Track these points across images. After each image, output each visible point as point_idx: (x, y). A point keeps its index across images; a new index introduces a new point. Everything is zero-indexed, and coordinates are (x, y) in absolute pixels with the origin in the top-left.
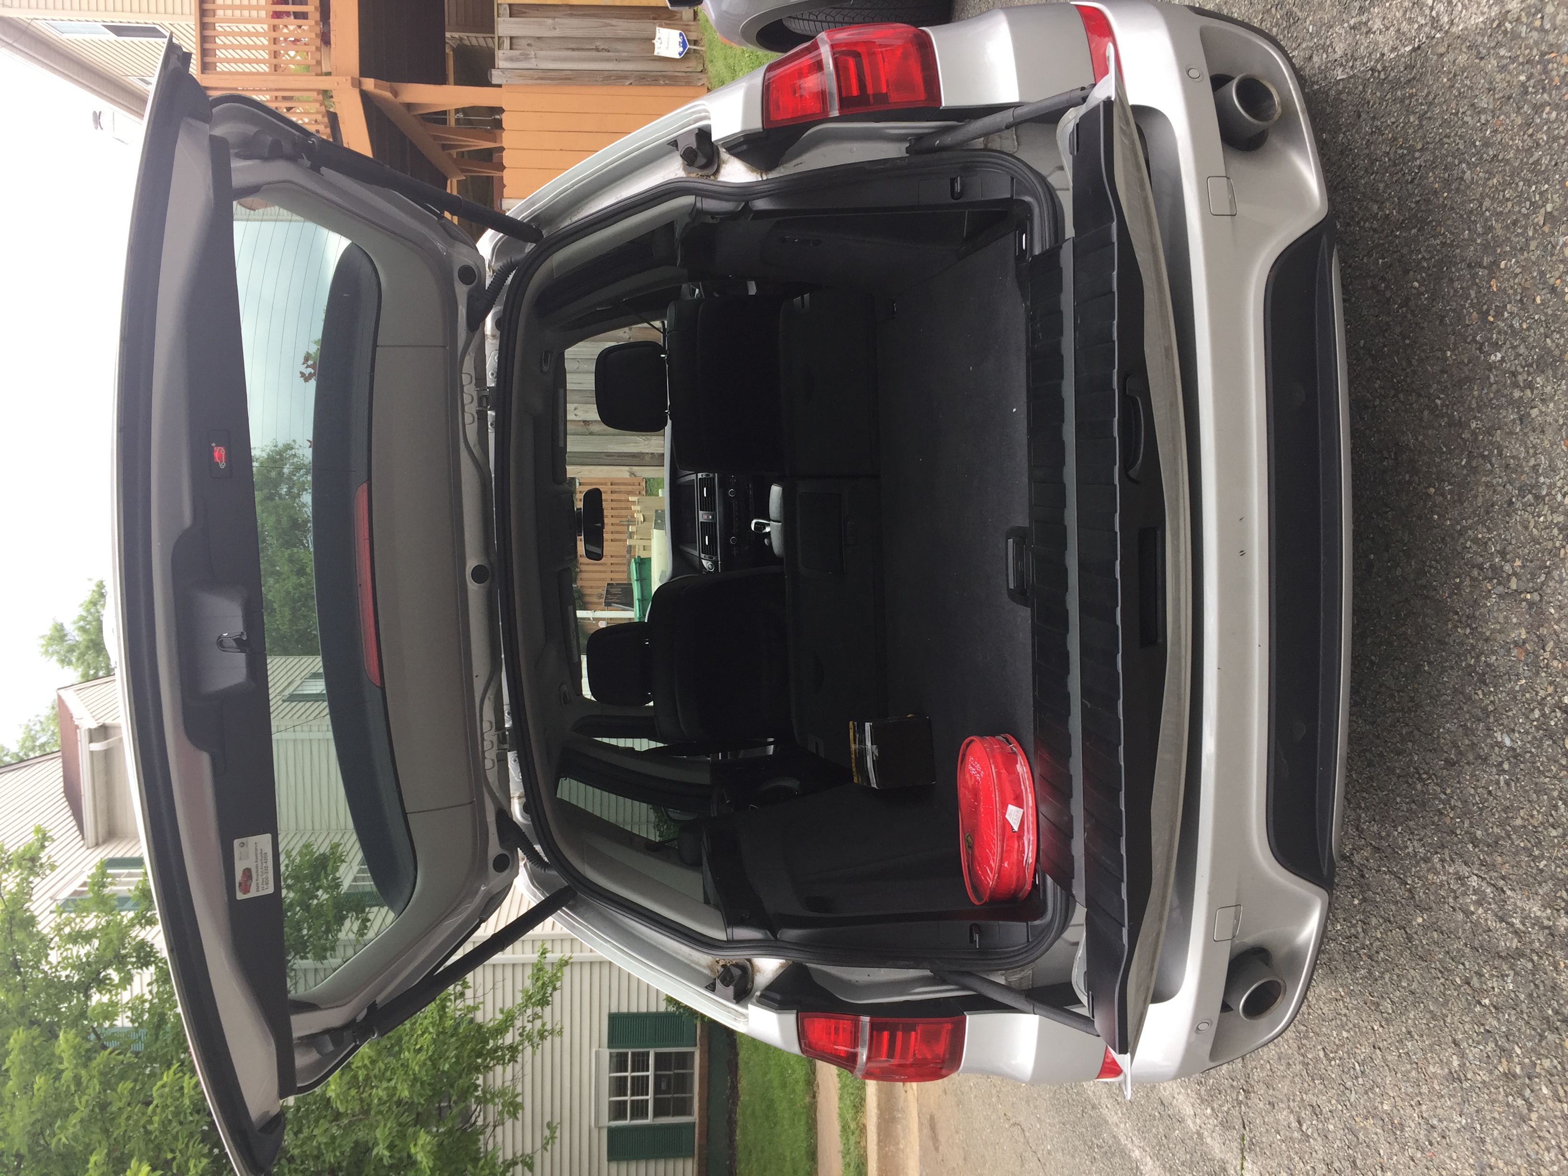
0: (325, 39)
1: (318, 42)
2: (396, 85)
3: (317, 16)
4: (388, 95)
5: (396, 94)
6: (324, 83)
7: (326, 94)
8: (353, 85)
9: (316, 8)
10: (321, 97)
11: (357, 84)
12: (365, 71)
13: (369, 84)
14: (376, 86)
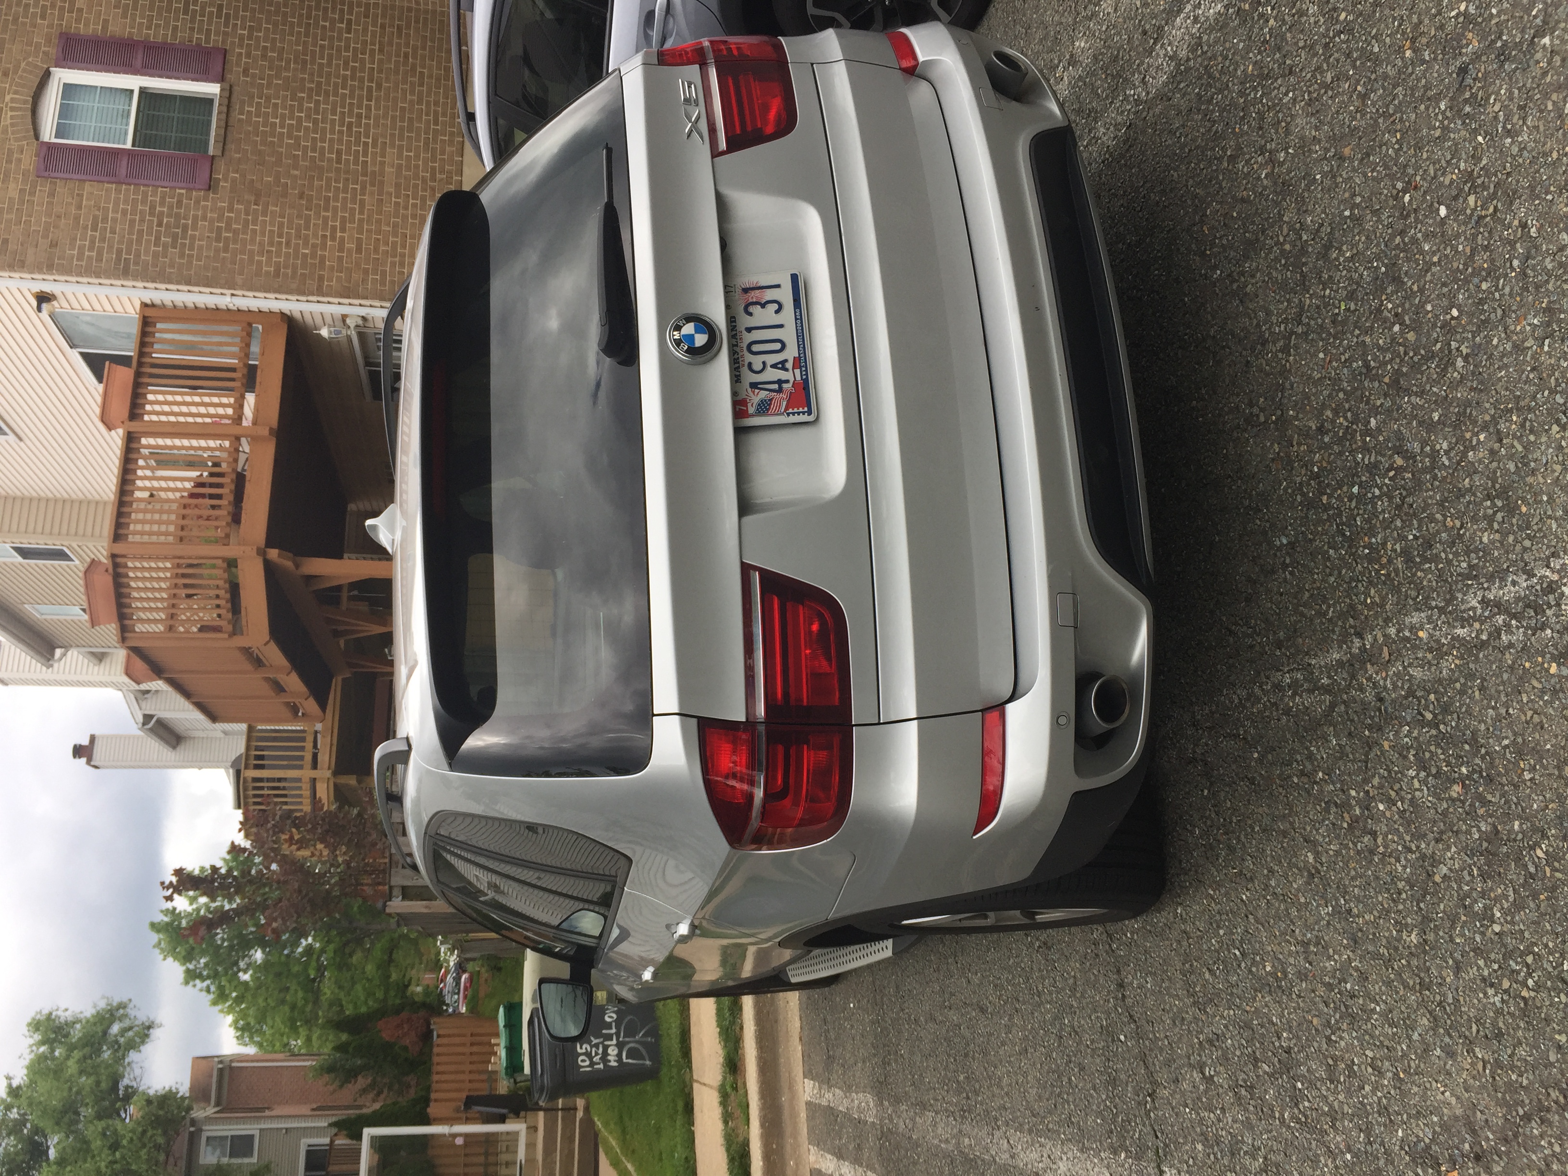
0: (236, 518)
1: (229, 519)
2: (298, 559)
3: (231, 498)
4: (289, 564)
5: (297, 566)
6: (229, 552)
7: (231, 564)
8: (258, 554)
9: (231, 491)
10: (225, 565)
11: (261, 552)
12: (271, 542)
13: (273, 554)
14: (279, 556)
